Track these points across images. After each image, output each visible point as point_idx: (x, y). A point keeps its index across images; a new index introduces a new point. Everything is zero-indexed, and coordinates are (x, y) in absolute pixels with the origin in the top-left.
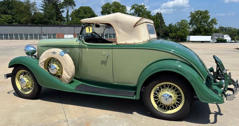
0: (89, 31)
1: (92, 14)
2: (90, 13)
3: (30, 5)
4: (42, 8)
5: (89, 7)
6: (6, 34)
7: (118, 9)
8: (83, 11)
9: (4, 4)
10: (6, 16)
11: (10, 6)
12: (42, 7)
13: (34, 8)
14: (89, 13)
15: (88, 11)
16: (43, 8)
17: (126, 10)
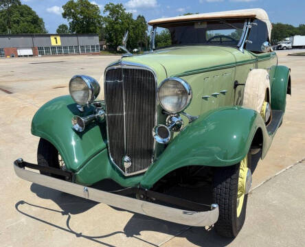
0: (57, 43)
1: (34, 16)
8: (17, 13)
14: (28, 15)
17: (99, 12)
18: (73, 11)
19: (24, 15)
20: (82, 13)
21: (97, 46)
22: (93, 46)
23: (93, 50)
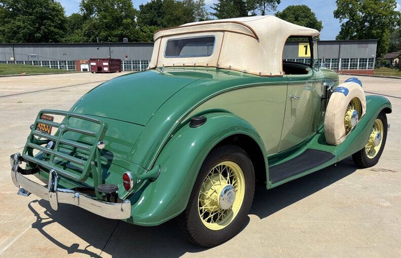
0: (306, 53)
1: (311, 20)
2: (306, 19)
3: (193, 5)
4: (215, 12)
5: (304, 7)
6: (145, 61)
7: (376, 4)
8: (292, 16)
9: (151, 9)
10: (150, 27)
11: (161, 10)
12: (215, 9)
13: (200, 11)
14: (304, 18)
15: (303, 14)
16: (217, 10)
17: (395, 5)
18: (350, 6)
19: (299, 18)
20: (364, 8)
21: (371, 60)
22: (363, 60)
23: (363, 66)
